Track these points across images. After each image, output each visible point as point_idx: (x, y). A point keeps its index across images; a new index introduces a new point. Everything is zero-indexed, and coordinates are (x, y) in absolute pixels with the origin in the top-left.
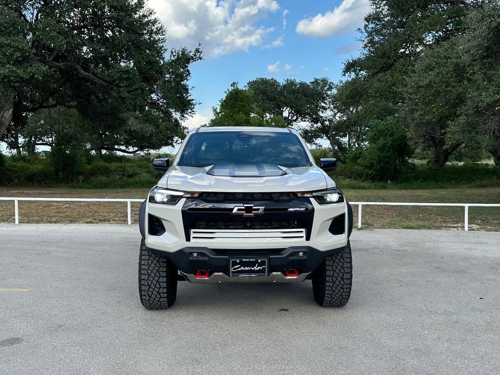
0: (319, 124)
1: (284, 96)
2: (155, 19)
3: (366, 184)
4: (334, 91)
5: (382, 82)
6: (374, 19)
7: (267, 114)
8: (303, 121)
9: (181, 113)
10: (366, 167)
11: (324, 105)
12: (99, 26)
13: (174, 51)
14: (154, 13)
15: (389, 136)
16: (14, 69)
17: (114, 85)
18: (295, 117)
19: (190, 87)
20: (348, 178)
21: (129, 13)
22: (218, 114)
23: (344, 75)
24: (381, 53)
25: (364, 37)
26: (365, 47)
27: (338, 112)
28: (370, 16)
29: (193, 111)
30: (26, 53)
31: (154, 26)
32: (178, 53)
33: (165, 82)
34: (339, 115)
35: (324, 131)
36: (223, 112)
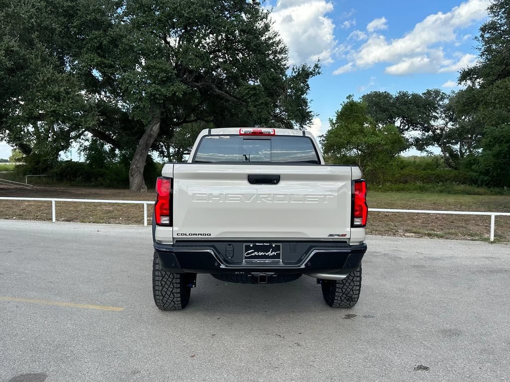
0: (430, 133)
1: (396, 107)
2: (280, 40)
3: (481, 190)
4: (446, 101)
5: (501, 88)
6: (491, 29)
7: (380, 125)
8: (414, 130)
9: (300, 124)
10: (481, 173)
11: (436, 114)
12: (230, 48)
13: (295, 67)
14: (279, 35)
15: (505, 143)
16: (159, 87)
17: (243, 101)
18: (407, 126)
19: (308, 101)
20: (463, 184)
21: (256, 35)
22: (334, 124)
23: (460, 83)
24: (499, 60)
25: (481, 45)
26: (482, 55)
27: (450, 121)
28: (485, 27)
29: (311, 122)
30: (168, 74)
31: (277, 46)
32: (299, 70)
33: (286, 96)
34: (451, 123)
35: (436, 139)
36: (339, 123)
